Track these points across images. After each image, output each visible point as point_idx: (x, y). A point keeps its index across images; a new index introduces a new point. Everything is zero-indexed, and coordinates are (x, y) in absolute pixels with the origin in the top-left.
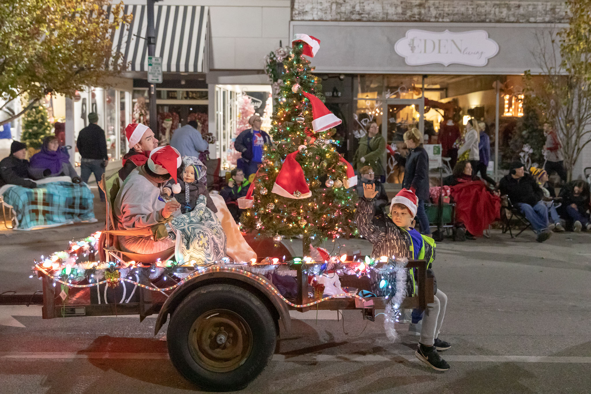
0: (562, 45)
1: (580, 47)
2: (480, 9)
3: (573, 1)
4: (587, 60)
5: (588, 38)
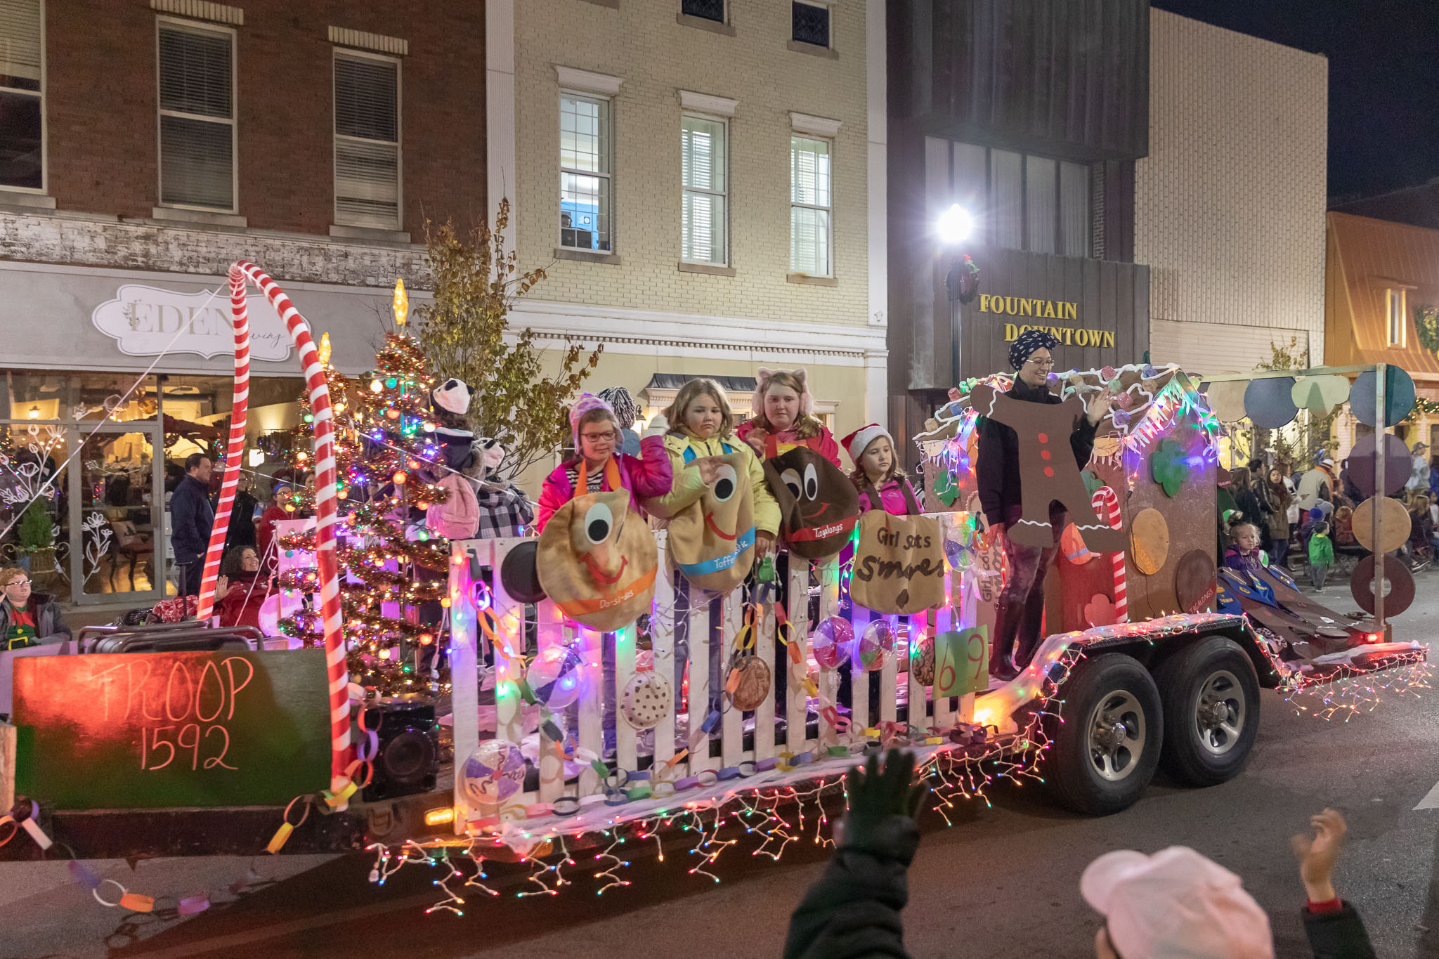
2: (273, 254)
3: (438, 257)
4: (467, 360)
5: (465, 322)
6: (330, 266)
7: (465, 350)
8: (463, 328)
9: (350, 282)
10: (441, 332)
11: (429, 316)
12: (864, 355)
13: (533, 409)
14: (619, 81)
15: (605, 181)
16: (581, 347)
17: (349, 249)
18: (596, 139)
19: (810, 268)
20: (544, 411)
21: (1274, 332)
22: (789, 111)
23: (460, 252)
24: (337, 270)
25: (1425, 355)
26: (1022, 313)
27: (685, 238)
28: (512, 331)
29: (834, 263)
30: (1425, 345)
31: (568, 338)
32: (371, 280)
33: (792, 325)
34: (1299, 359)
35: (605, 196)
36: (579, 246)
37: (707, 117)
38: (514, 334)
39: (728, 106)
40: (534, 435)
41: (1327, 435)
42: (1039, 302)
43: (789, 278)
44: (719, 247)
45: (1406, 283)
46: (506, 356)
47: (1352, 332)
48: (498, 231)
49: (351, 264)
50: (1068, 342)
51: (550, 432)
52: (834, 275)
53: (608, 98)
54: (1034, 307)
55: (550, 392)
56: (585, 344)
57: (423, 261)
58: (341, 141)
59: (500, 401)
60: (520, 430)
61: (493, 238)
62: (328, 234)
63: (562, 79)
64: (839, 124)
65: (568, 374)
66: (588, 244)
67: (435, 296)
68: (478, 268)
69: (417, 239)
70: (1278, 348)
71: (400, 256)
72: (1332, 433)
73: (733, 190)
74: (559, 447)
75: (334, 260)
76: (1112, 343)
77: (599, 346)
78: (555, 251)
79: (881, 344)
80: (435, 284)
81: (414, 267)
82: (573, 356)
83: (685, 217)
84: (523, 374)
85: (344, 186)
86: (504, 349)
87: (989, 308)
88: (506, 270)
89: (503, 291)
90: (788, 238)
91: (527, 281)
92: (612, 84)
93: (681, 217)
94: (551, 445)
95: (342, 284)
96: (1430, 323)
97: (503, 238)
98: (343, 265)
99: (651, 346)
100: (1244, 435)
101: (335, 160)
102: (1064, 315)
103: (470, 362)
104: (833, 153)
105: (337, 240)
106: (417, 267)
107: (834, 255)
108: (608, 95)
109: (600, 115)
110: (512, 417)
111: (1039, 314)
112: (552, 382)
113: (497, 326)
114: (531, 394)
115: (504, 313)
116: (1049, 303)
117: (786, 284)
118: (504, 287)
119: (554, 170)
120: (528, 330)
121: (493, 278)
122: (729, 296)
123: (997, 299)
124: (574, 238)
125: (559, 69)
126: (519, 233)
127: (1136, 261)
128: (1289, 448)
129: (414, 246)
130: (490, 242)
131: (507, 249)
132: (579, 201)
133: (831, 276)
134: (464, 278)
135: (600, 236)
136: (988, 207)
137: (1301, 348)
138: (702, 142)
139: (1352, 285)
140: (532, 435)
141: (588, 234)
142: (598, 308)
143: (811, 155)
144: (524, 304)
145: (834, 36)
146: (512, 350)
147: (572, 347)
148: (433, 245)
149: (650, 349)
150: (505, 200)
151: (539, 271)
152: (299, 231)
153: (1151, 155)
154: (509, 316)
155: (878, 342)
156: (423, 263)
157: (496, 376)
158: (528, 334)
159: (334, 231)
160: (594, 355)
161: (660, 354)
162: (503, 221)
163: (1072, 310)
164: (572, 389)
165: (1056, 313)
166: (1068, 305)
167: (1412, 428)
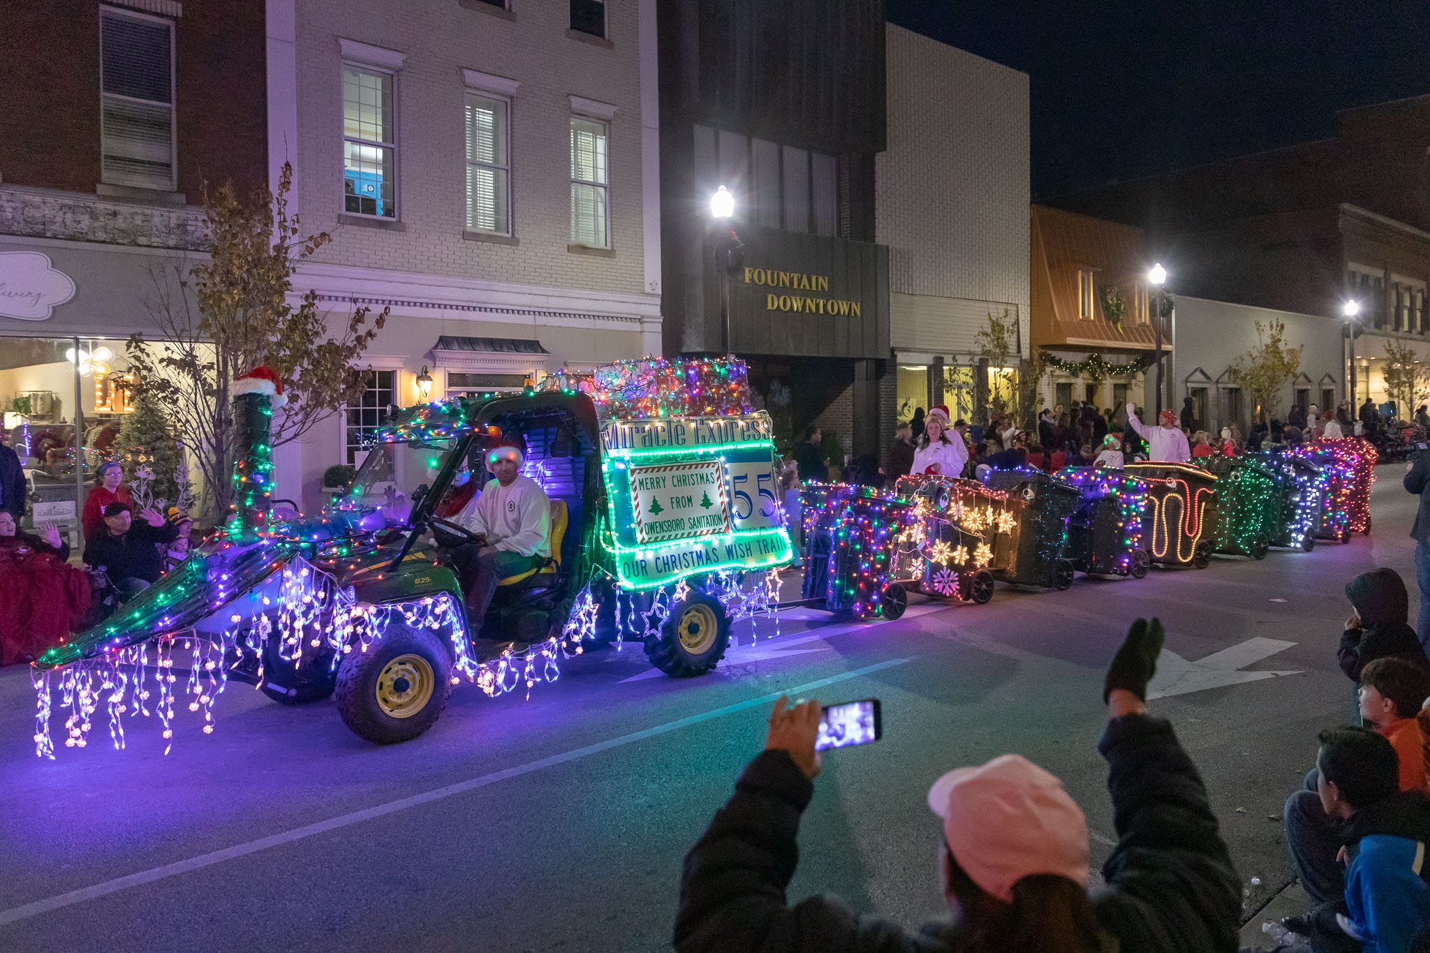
0: (200, 291)
1: (233, 298)
2: (32, 211)
3: (217, 219)
4: (248, 320)
5: (246, 283)
6: (97, 224)
7: (246, 311)
8: (244, 289)
9: (120, 241)
10: (221, 292)
11: (206, 276)
12: (641, 321)
13: (318, 369)
14: (404, 57)
15: (389, 151)
16: (367, 309)
17: (118, 208)
18: (380, 111)
19: (589, 240)
20: (329, 370)
21: (992, 306)
22: (569, 95)
23: (241, 213)
24: (105, 229)
25: (1109, 327)
26: (781, 285)
27: (469, 209)
28: (294, 293)
29: (612, 235)
30: (1108, 318)
31: (355, 301)
32: (142, 240)
33: (575, 292)
34: (1011, 328)
35: (389, 165)
36: (363, 212)
37: (490, 95)
38: (296, 296)
39: (510, 86)
40: (320, 394)
41: (1034, 391)
42: (796, 276)
43: (571, 249)
44: (503, 218)
45: (1094, 266)
46: (289, 317)
47: (1052, 307)
48: (281, 194)
49: (120, 222)
50: (821, 311)
51: (336, 391)
52: (612, 246)
53: (391, 72)
54: (791, 280)
55: (335, 352)
56: (371, 306)
57: (200, 223)
58: (108, 99)
59: (282, 361)
60: (304, 388)
61: (275, 201)
62: (94, 191)
63: (345, 51)
64: (615, 108)
65: (354, 336)
66: (373, 211)
67: (213, 257)
68: (259, 231)
69: (193, 200)
70: (994, 319)
71: (175, 216)
72: (1038, 391)
73: (516, 166)
74: (344, 406)
75: (102, 219)
76: (858, 313)
77: (386, 308)
78: (339, 217)
79: (656, 311)
80: (213, 245)
81: (189, 228)
82: (359, 318)
83: (469, 188)
84: (308, 335)
85: (109, 144)
86: (286, 310)
87: (752, 280)
88: (289, 233)
89: (286, 253)
90: (568, 212)
91: (312, 245)
92: (396, 59)
93: (465, 189)
94: (336, 404)
95: (110, 243)
96: (1112, 299)
97: (286, 201)
98: (111, 224)
99: (437, 310)
100: (968, 393)
101: (102, 117)
102: (817, 287)
103: (251, 322)
104: (610, 135)
105: (105, 198)
106: (193, 228)
107: (612, 228)
108: (391, 69)
109: (384, 87)
110: (296, 377)
111: (796, 286)
112: (337, 343)
113: (281, 286)
114: (316, 355)
115: (287, 275)
116: (805, 277)
117: (567, 254)
118: (287, 249)
119: (336, 138)
120: (312, 292)
121: (274, 240)
122: (513, 264)
123: (759, 272)
124: (358, 205)
125: (342, 41)
126: (302, 198)
127: (877, 242)
128: (1005, 405)
129: (189, 208)
130: (271, 206)
131: (291, 211)
132: (363, 170)
133: (609, 247)
134: (244, 239)
135: (385, 203)
136: (750, 190)
137: (1012, 318)
138: (485, 118)
139: (1051, 266)
140: (316, 395)
141: (374, 201)
142: (383, 273)
143: (589, 136)
144: (307, 267)
145: (609, 27)
146: (295, 312)
147: (358, 310)
148: (212, 206)
149: (436, 313)
150: (287, 165)
151: (323, 235)
152: (64, 189)
153: (888, 150)
154: (292, 279)
155: (653, 309)
156: (200, 224)
157: (279, 337)
158: (312, 296)
159: (100, 189)
160: (381, 316)
161: (445, 317)
162: (285, 185)
163: (824, 283)
164: (358, 350)
165: (811, 286)
166: (821, 279)
167: (1100, 387)
